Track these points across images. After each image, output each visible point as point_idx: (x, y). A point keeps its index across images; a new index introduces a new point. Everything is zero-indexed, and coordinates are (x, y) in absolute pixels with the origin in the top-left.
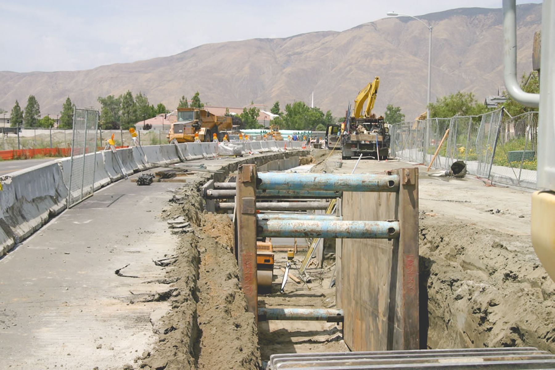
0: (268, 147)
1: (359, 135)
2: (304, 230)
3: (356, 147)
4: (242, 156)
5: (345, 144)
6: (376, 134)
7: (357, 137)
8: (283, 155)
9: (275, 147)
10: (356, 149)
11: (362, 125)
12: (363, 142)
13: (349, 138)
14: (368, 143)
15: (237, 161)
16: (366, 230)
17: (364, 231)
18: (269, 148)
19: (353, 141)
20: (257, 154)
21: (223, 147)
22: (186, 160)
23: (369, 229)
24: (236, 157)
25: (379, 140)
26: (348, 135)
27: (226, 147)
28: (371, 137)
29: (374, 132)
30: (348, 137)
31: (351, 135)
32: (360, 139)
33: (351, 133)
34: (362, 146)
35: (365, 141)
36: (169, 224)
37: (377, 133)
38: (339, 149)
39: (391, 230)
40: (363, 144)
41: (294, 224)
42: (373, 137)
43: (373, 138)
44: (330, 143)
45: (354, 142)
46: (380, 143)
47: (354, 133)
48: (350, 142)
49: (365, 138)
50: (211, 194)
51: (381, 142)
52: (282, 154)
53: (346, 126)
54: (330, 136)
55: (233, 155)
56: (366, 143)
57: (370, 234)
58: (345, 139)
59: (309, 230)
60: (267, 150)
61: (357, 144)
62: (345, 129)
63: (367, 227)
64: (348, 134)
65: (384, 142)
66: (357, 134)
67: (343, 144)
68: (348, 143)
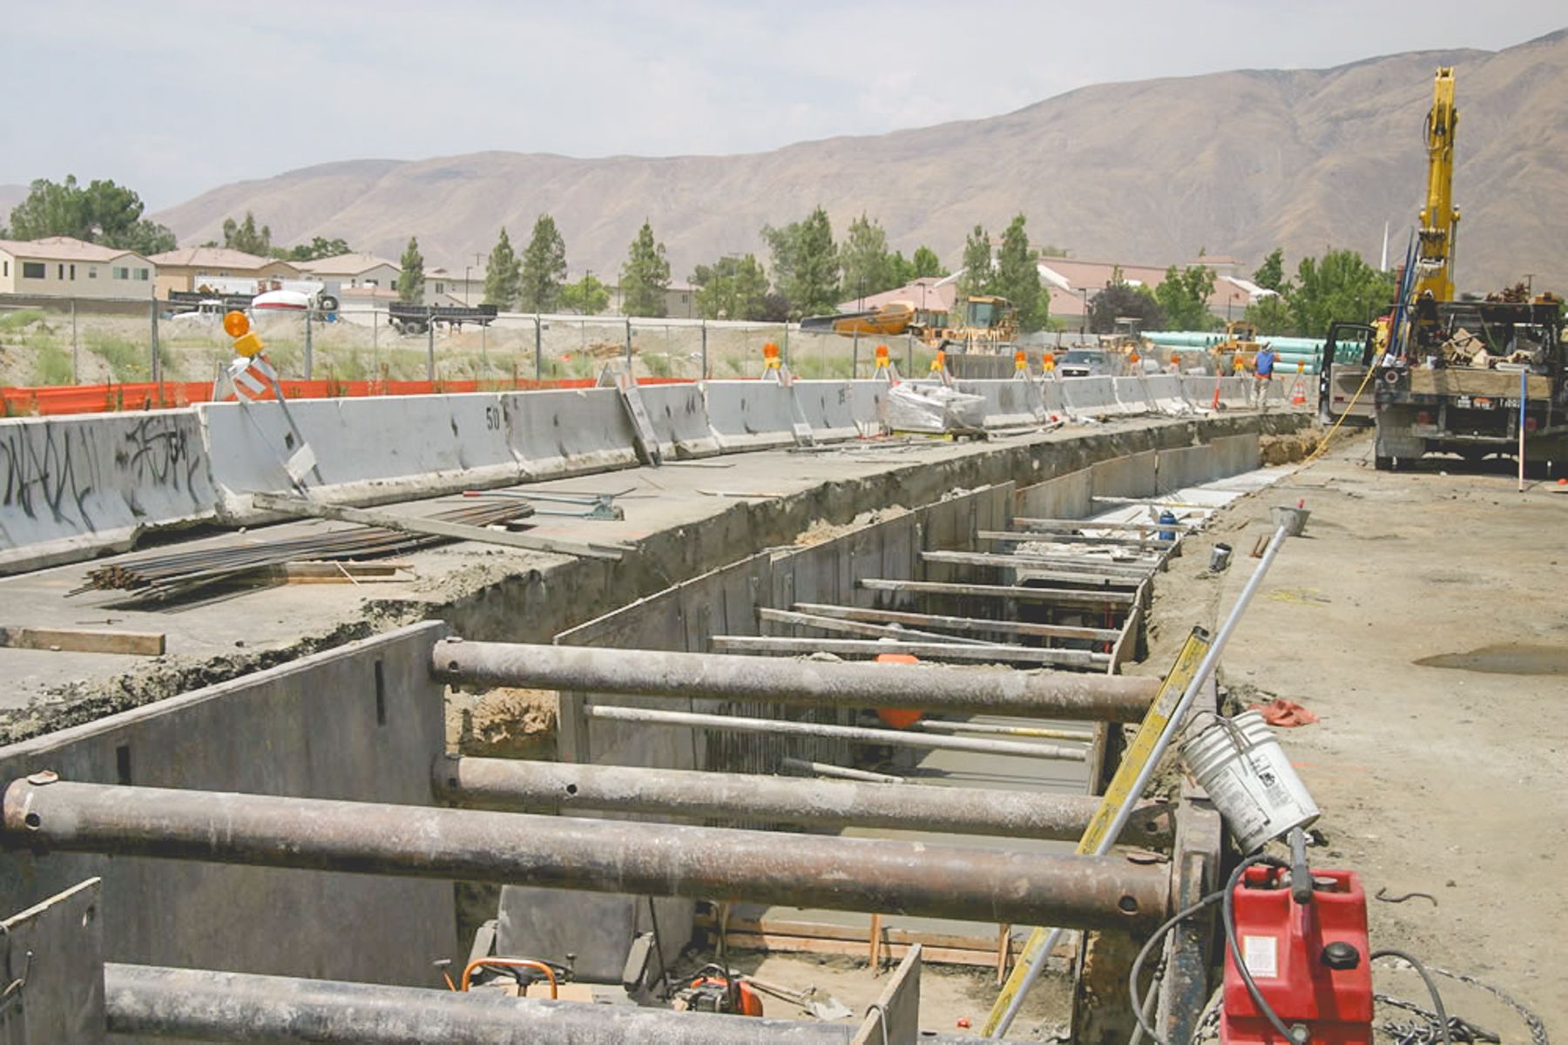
0: (1145, 397)
1: (1448, 371)
3: (1434, 421)
4: (982, 437)
5: (1385, 407)
6: (1521, 369)
7: (1440, 381)
8: (1191, 428)
9: (1179, 399)
10: (1434, 428)
11: (1470, 330)
12: (1464, 402)
13: (1404, 383)
14: (1487, 406)
15: (893, 468)
18: (1147, 404)
19: (1419, 396)
22: (681, 454)
24: (955, 439)
25: (1534, 395)
26: (1400, 370)
28: (1499, 379)
29: (1517, 360)
30: (1401, 378)
31: (1413, 369)
32: (1453, 386)
33: (1413, 362)
34: (1461, 419)
35: (1472, 399)
37: (1527, 367)
38: (1363, 423)
40: (1463, 410)
42: (1510, 380)
43: (1508, 386)
44: (1340, 399)
45: (1426, 401)
46: (1535, 409)
47: (1428, 364)
48: (1409, 401)
49: (1473, 385)
51: (1543, 403)
52: (1185, 427)
53: (1393, 331)
54: (1338, 370)
55: (941, 434)
56: (1477, 404)
58: (1386, 385)
60: (1140, 407)
61: (1438, 406)
62: (1393, 346)
64: (1400, 364)
65: (1555, 404)
66: (1440, 365)
67: (1378, 405)
68: (1399, 401)
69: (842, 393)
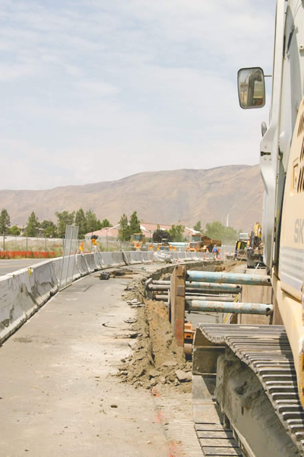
0: (191, 257)
2: (214, 307)
3: (258, 259)
4: (171, 263)
5: (250, 257)
7: (259, 252)
9: (197, 257)
13: (253, 252)
15: (168, 266)
16: (253, 309)
17: (252, 310)
18: (192, 258)
19: (256, 255)
20: (183, 262)
22: (130, 264)
23: (254, 308)
24: (167, 263)
26: (252, 250)
27: (159, 255)
30: (252, 252)
31: (254, 250)
33: (254, 248)
36: (128, 302)
38: (245, 260)
39: (268, 309)
41: (208, 303)
44: (239, 256)
45: (257, 256)
47: (257, 249)
50: (152, 288)
52: (201, 263)
53: (251, 243)
54: (239, 250)
55: (164, 262)
57: (255, 311)
58: (249, 252)
59: (217, 307)
60: (190, 259)
61: (259, 257)
62: (250, 246)
63: (253, 307)
64: (252, 249)
66: (259, 249)
67: (248, 256)
68: (253, 255)
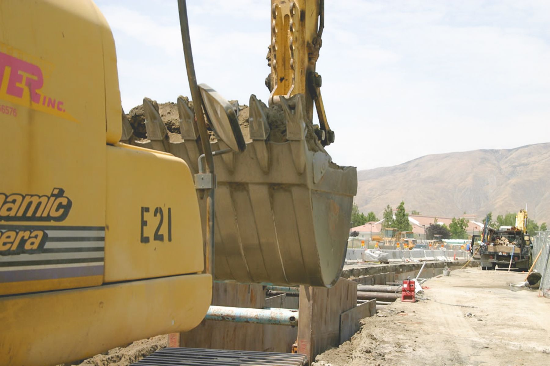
1: (497, 247)
2: (222, 314)
3: (494, 258)
4: (388, 263)
5: (482, 255)
6: (513, 246)
7: (495, 249)
8: (445, 264)
10: (493, 260)
11: (505, 237)
12: (500, 254)
13: (486, 249)
14: (505, 254)
16: (272, 317)
17: (270, 318)
18: (434, 257)
19: (490, 252)
21: (369, 254)
23: (274, 317)
24: (381, 263)
25: (516, 252)
26: (485, 246)
27: (372, 254)
28: (508, 248)
29: (513, 244)
30: (485, 248)
31: (488, 246)
32: (498, 250)
33: (489, 244)
34: (499, 257)
35: (502, 253)
37: (515, 246)
39: (292, 318)
40: (500, 256)
42: (511, 248)
43: (510, 250)
44: (476, 254)
45: (492, 253)
46: (516, 256)
47: (492, 245)
48: (488, 253)
49: (502, 250)
51: (518, 254)
53: (484, 237)
54: (475, 247)
55: (378, 262)
56: (503, 254)
57: (275, 321)
58: (482, 249)
59: (225, 314)
60: (432, 258)
61: (494, 254)
62: (484, 241)
63: (272, 315)
64: (485, 245)
65: (521, 254)
66: (495, 245)
67: (480, 254)
68: (485, 253)
69: (353, 252)
